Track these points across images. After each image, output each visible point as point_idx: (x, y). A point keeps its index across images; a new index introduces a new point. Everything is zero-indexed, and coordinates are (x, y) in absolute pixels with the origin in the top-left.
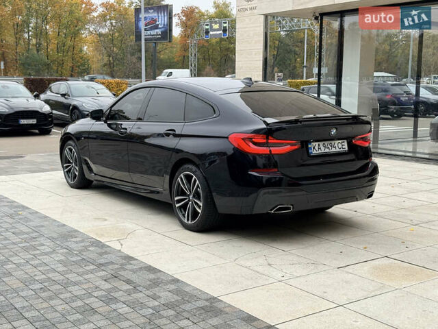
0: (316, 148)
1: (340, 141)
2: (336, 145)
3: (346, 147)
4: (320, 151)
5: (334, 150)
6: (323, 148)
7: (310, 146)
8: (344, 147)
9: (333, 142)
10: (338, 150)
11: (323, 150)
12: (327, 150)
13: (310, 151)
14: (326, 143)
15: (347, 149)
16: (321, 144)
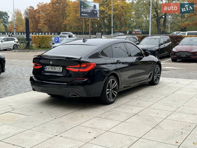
0: (48, 68)
1: (59, 67)
2: (57, 69)
3: (61, 70)
4: (49, 70)
5: (55, 70)
6: (50, 69)
7: (45, 67)
8: (60, 70)
9: (55, 67)
10: (57, 71)
11: (50, 70)
12: (52, 70)
13: (45, 69)
14: (52, 67)
15: (61, 71)
16: (50, 67)
